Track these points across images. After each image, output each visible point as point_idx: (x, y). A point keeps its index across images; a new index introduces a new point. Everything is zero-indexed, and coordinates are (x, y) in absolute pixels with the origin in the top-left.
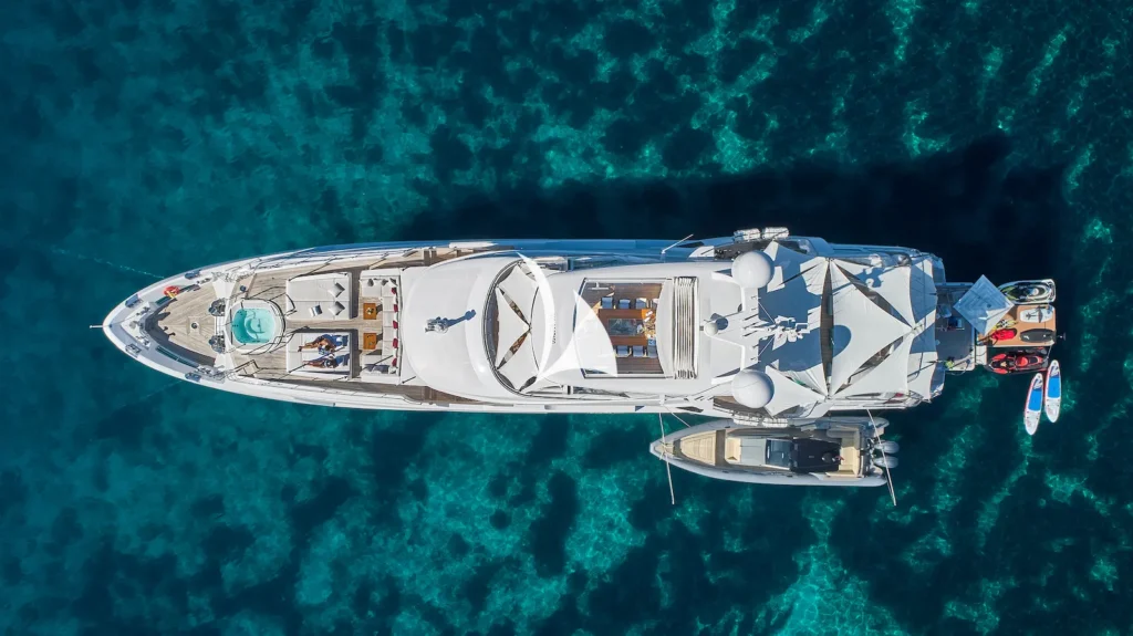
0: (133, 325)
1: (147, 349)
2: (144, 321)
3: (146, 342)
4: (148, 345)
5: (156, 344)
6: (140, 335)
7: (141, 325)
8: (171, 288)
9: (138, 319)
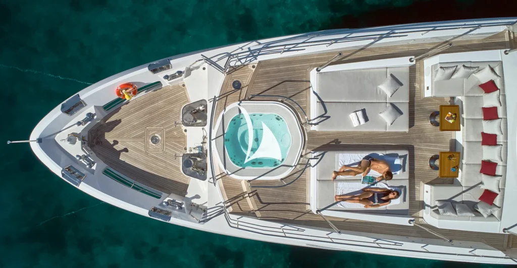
0: (72, 139)
1: (93, 172)
2: (86, 134)
3: (91, 164)
4: (94, 168)
5: (104, 166)
6: (82, 153)
7: (83, 140)
8: (127, 86)
9: (79, 129)
